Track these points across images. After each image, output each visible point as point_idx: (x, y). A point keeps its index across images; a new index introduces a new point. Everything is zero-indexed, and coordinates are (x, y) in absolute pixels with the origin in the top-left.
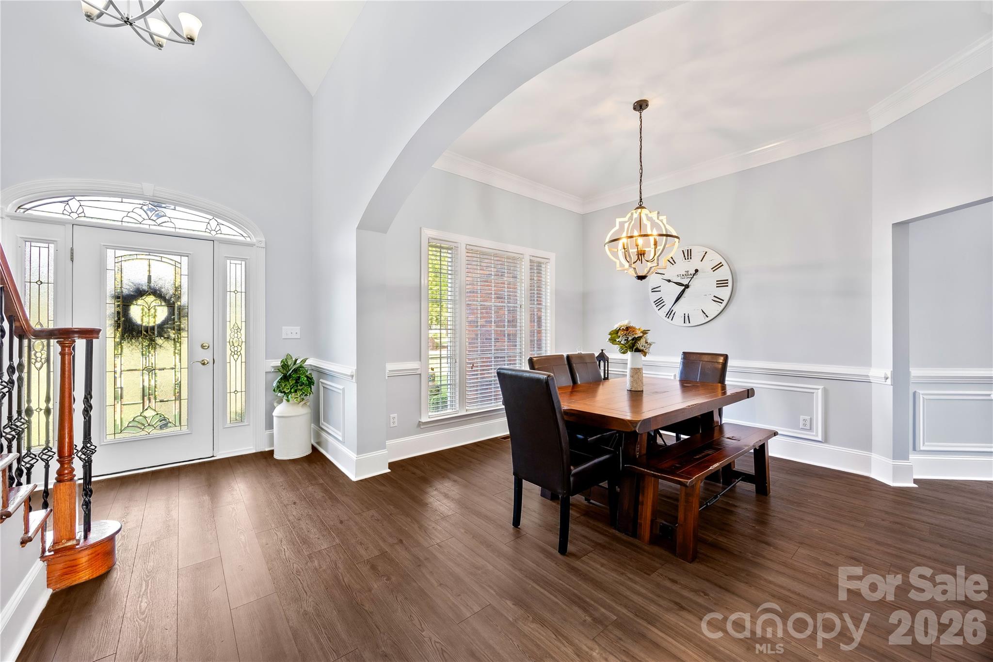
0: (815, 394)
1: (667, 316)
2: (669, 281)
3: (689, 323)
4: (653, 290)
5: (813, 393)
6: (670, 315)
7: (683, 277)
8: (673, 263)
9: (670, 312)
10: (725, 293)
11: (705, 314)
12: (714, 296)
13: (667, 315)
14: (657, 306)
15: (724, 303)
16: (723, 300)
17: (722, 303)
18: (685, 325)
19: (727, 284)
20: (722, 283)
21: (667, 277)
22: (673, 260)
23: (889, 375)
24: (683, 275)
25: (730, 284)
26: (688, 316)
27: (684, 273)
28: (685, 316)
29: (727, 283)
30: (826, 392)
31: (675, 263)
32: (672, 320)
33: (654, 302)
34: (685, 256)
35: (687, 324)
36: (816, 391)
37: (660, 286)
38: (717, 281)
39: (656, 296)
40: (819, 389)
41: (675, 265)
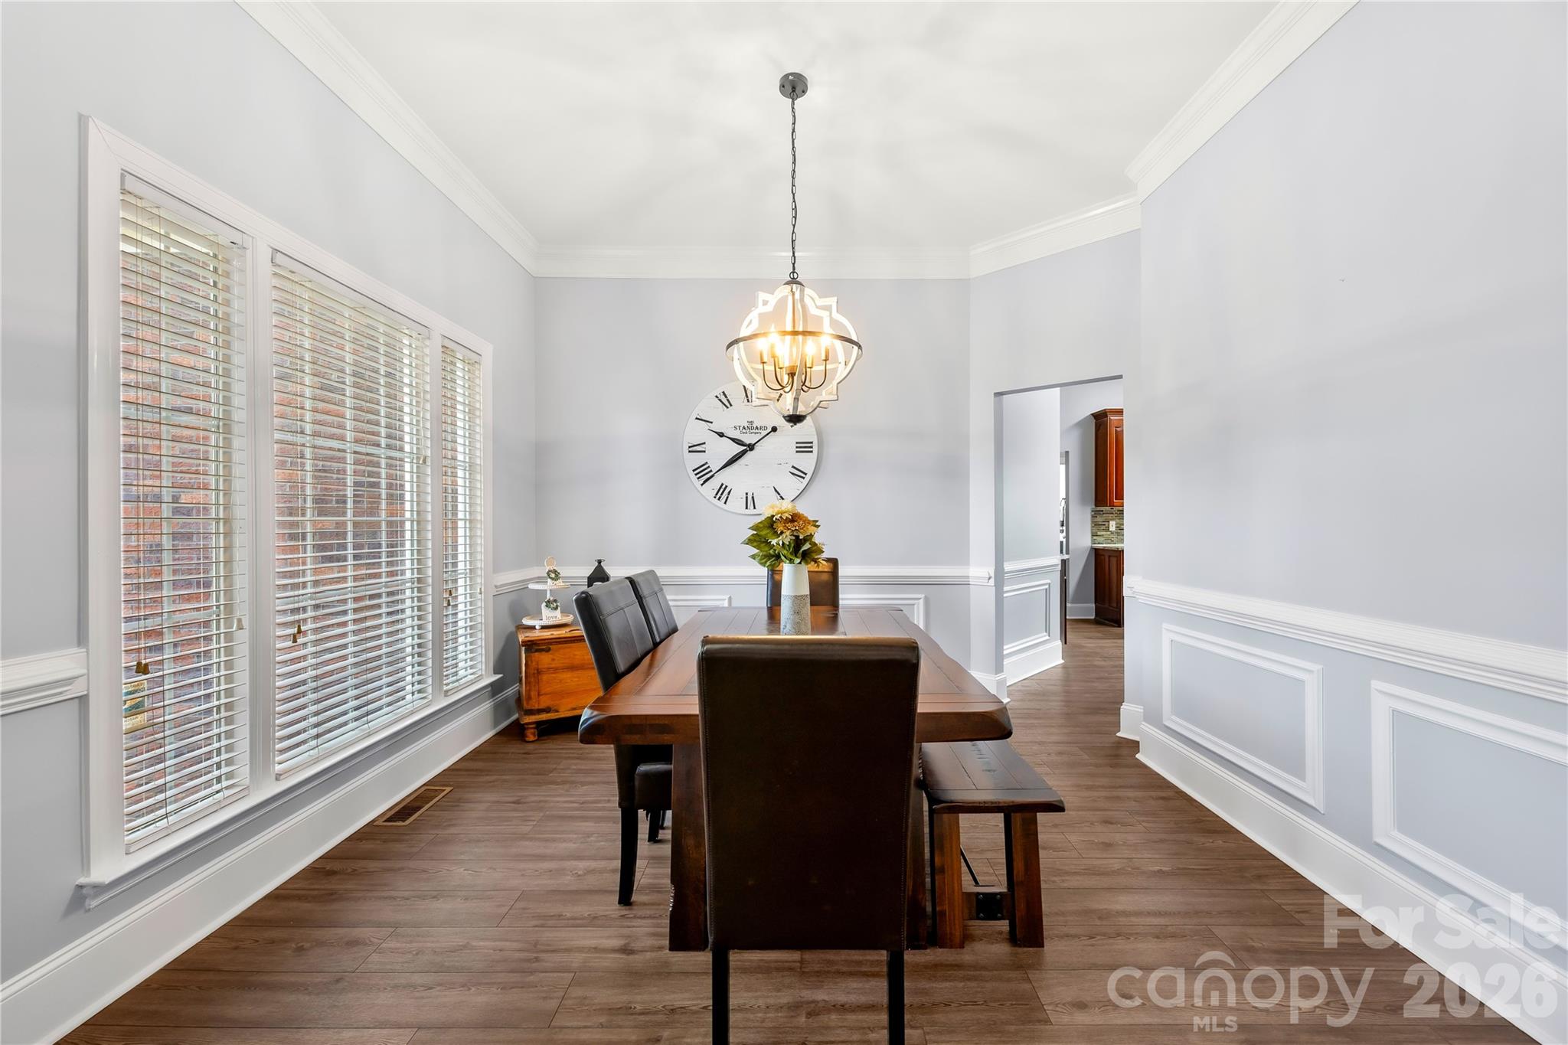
0: (916, 606)
1: (718, 497)
2: (721, 435)
3: (755, 508)
4: (690, 449)
5: (914, 605)
6: (722, 494)
7: (744, 431)
8: (729, 406)
9: (722, 490)
10: (807, 462)
11: (779, 494)
12: (793, 467)
13: (717, 494)
14: (698, 478)
15: (808, 478)
16: (806, 474)
17: (804, 478)
18: (747, 512)
19: (811, 449)
20: (804, 447)
21: (716, 427)
22: (728, 400)
23: (993, 575)
24: (744, 428)
25: (815, 449)
26: (753, 497)
27: (746, 425)
28: (747, 498)
29: (811, 447)
30: (927, 601)
31: (731, 405)
32: (725, 503)
33: (694, 471)
34: (747, 397)
35: (751, 511)
36: (916, 601)
37: (705, 443)
38: (797, 443)
39: (697, 460)
40: (920, 599)
41: (730, 408)
